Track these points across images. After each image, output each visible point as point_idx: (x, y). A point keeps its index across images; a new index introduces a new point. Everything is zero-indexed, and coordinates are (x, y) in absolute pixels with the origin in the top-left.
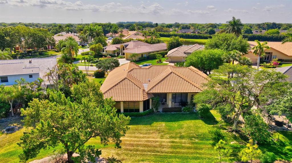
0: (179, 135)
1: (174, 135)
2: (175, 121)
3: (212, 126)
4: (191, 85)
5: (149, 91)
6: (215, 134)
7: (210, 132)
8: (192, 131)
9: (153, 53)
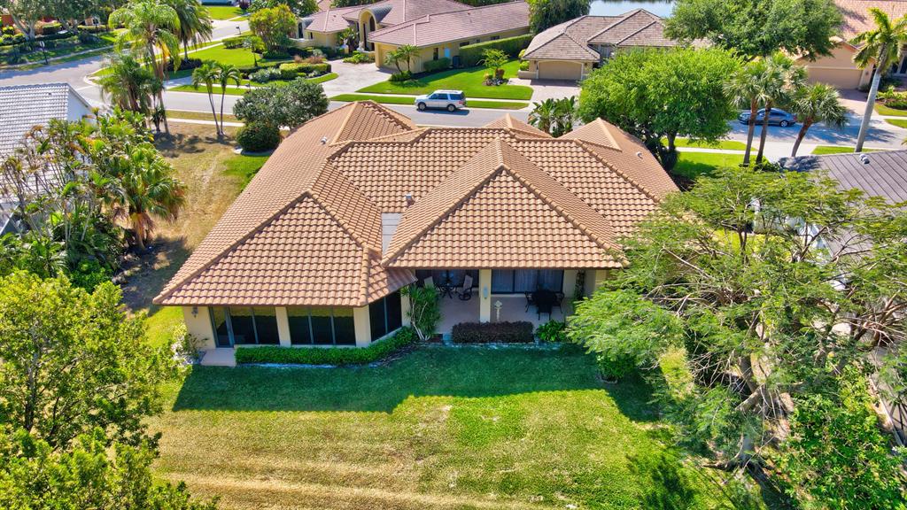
0: (498, 475)
1: (477, 473)
2: (495, 392)
3: (649, 427)
4: (577, 231)
5: (395, 261)
6: (656, 478)
7: (636, 468)
8: (556, 457)
9: (478, 41)
